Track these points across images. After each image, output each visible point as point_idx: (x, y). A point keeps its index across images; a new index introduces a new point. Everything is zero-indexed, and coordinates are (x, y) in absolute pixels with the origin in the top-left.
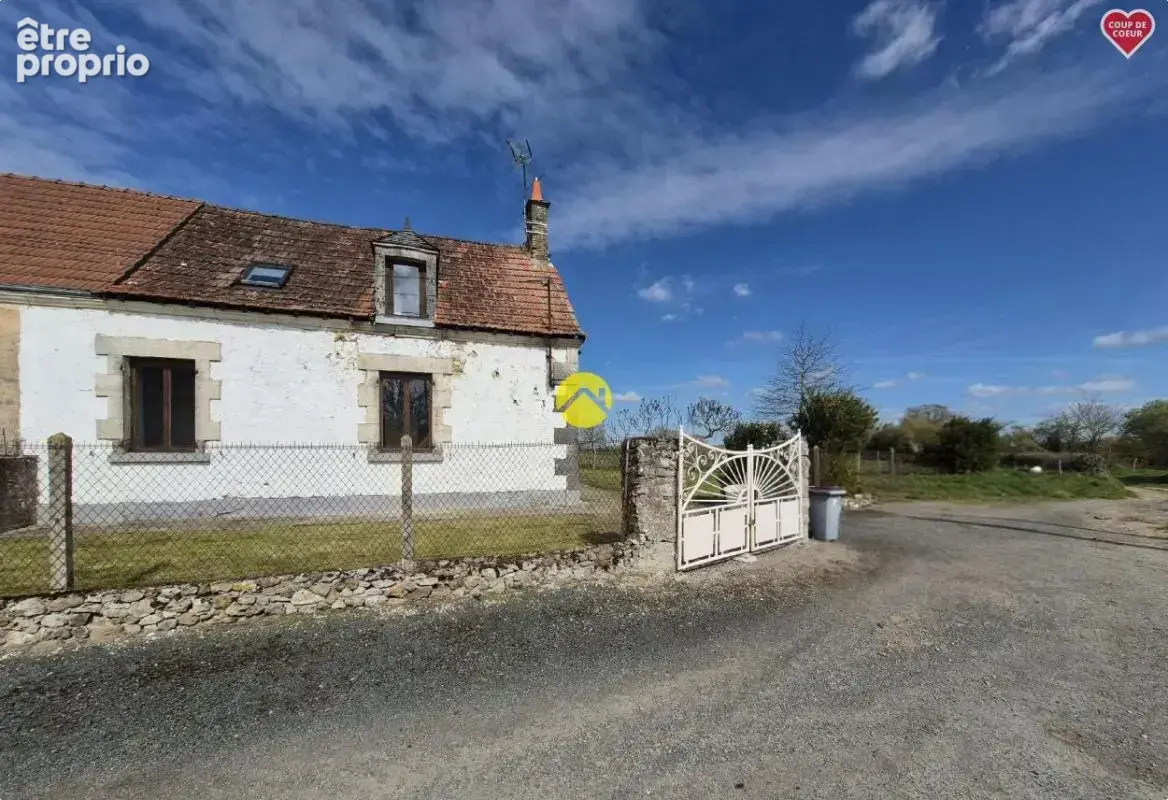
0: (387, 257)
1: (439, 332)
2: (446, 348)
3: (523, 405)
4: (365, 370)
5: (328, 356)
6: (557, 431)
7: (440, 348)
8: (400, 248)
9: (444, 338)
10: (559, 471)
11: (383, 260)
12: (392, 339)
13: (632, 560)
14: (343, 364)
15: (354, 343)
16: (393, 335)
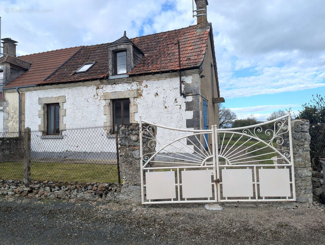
0: (112, 51)
1: (131, 79)
2: (134, 86)
3: (169, 109)
4: (106, 100)
5: (94, 96)
6: (188, 121)
7: (132, 86)
8: (117, 45)
9: (134, 81)
10: (189, 143)
11: (111, 52)
12: (114, 85)
13: (115, 193)
14: (99, 98)
15: (102, 89)
16: (115, 83)
